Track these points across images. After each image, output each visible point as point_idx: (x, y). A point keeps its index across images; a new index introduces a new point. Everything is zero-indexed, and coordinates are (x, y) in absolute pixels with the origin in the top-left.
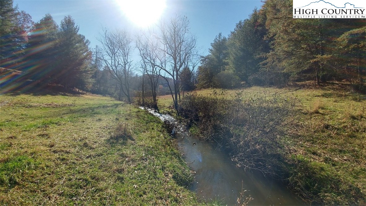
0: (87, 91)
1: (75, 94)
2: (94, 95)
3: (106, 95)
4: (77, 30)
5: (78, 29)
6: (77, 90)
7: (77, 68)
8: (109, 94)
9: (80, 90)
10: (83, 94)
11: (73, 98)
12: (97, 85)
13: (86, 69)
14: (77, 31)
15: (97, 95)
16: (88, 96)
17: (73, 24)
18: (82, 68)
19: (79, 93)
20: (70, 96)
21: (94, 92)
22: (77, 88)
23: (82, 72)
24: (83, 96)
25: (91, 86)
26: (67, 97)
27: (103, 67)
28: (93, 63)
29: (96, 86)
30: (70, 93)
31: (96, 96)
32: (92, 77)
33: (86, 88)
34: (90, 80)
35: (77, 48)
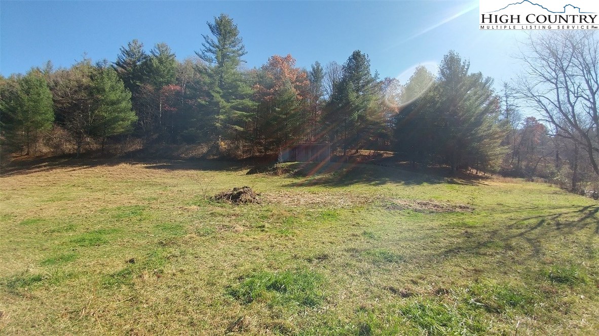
0: (493, 172)
1: (470, 179)
2: (508, 179)
3: (535, 178)
4: (466, 67)
5: (468, 66)
6: (474, 171)
7: (473, 132)
8: (541, 176)
9: (478, 172)
10: (487, 178)
11: (468, 188)
12: (513, 158)
13: (491, 131)
14: (467, 69)
15: (514, 180)
16: (495, 184)
17: (458, 61)
18: (482, 130)
19: (477, 178)
20: (463, 184)
21: (506, 174)
22: (473, 168)
23: (481, 139)
24: (486, 183)
25: (500, 161)
26: (457, 186)
27: (523, 122)
28: (501, 117)
29: (510, 161)
30: (460, 178)
31: (512, 182)
32: (502, 144)
33: (492, 167)
34: (498, 150)
35: (469, 98)
